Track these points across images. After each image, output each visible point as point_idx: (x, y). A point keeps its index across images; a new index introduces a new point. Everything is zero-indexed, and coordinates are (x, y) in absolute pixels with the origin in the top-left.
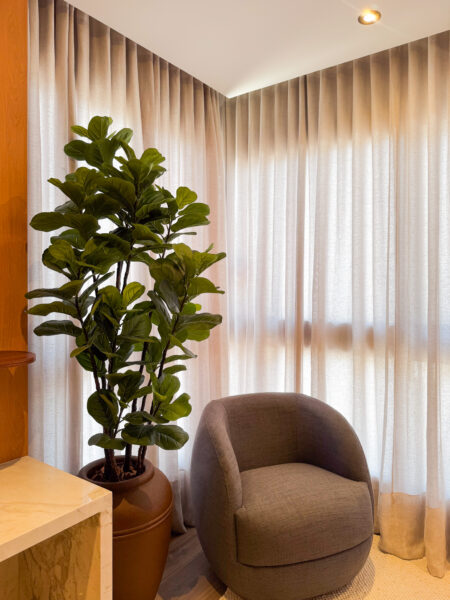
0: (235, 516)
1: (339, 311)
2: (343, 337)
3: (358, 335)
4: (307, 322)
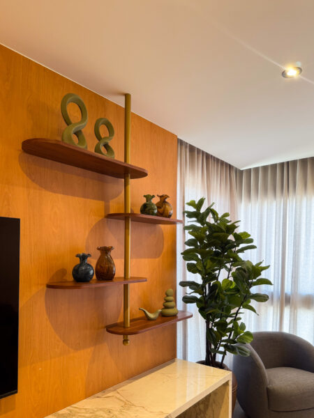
0: (267, 389)
4: (286, 294)
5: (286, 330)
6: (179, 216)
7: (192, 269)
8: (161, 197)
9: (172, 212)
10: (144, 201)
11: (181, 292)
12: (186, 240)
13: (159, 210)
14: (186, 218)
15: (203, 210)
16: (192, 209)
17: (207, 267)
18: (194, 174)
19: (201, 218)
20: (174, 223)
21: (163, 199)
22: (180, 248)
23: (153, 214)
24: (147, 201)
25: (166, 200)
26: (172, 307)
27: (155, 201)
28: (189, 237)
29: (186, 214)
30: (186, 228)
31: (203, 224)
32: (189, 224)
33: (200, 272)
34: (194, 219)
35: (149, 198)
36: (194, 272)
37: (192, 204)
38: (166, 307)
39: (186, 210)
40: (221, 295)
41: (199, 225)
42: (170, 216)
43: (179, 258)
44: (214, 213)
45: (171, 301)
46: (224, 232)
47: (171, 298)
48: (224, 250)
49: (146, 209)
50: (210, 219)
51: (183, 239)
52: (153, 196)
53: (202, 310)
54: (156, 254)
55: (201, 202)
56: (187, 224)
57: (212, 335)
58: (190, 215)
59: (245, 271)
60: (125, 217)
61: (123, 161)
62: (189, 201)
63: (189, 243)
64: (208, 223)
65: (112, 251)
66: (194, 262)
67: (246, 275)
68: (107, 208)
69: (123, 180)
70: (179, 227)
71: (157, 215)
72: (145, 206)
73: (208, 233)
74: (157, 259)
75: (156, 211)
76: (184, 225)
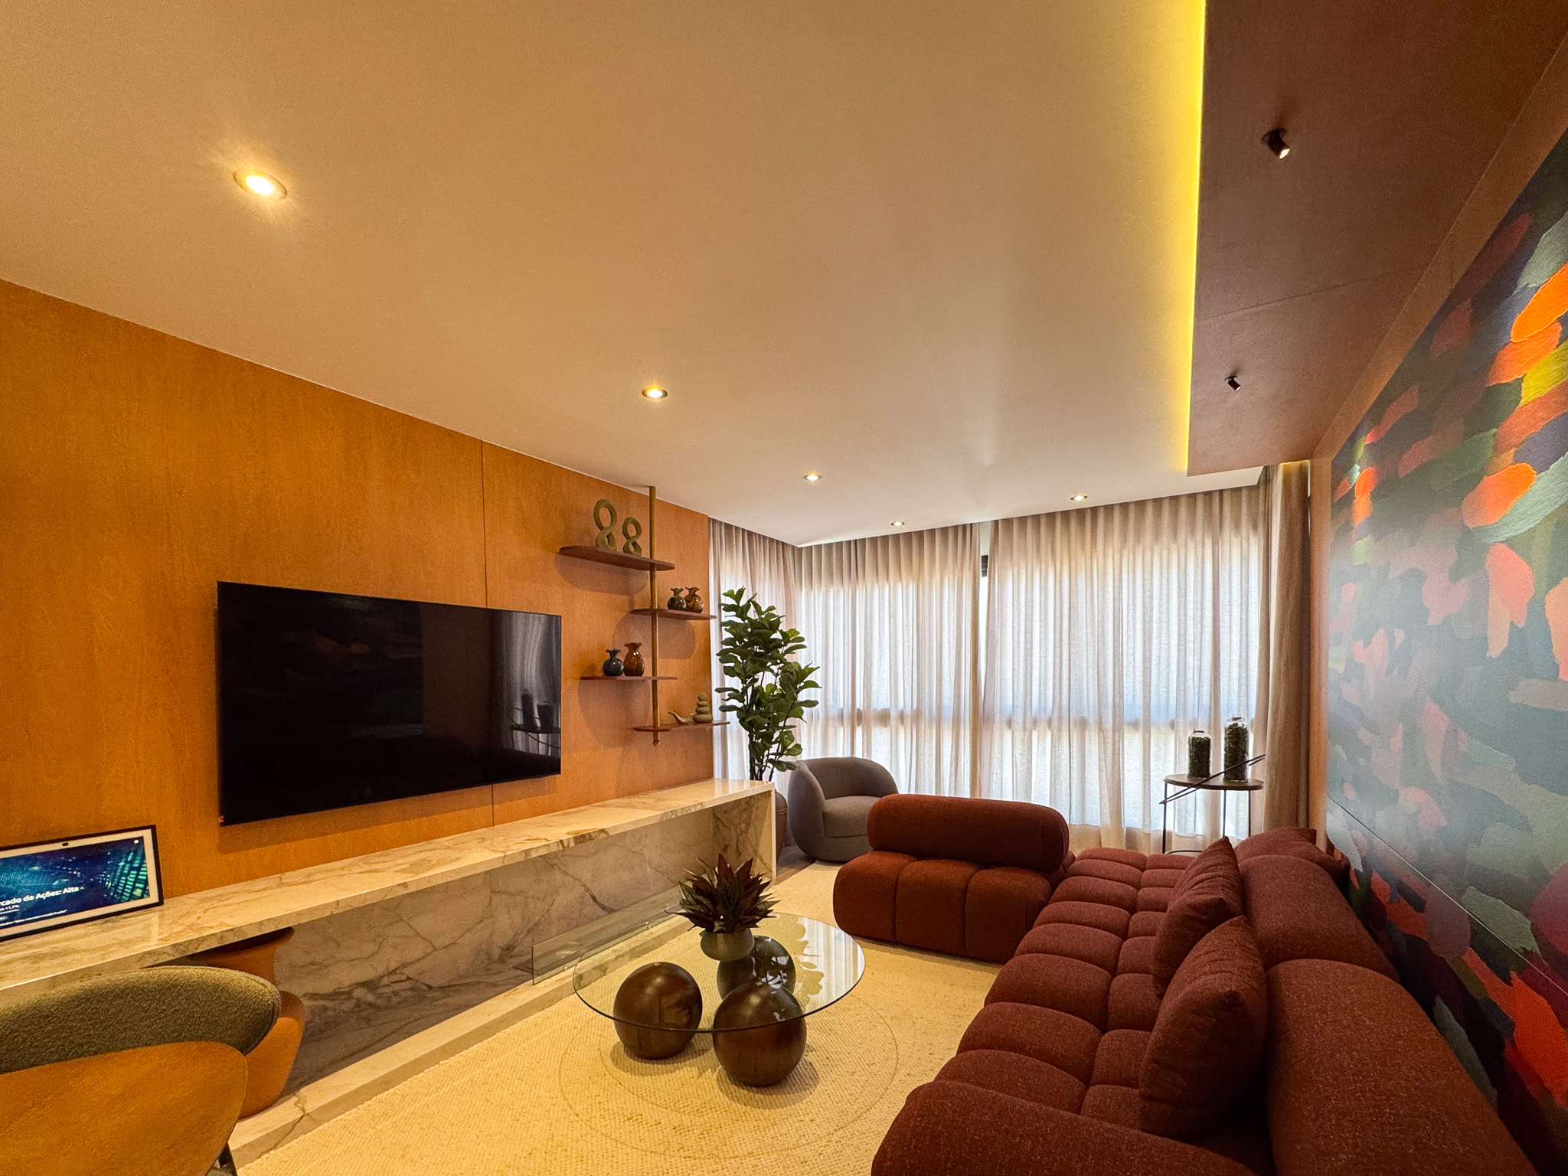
1: (881, 701)
2: (884, 718)
4: (859, 709)
5: (859, 755)
6: (713, 611)
7: (728, 671)
8: (690, 590)
9: (703, 606)
10: (672, 594)
11: (717, 700)
12: (724, 639)
13: (689, 604)
14: (723, 612)
15: (743, 602)
16: (731, 601)
17: (747, 670)
18: (732, 557)
19: (741, 612)
20: (708, 618)
21: (693, 592)
22: (715, 648)
23: (682, 609)
24: (675, 595)
25: (696, 593)
26: (706, 713)
27: (684, 594)
28: (727, 635)
29: (723, 607)
30: (722, 624)
31: (743, 620)
32: (727, 619)
33: (739, 675)
34: (734, 613)
35: (676, 591)
36: (732, 676)
37: (729, 594)
38: (700, 713)
39: (723, 602)
40: (763, 700)
41: (739, 620)
42: (700, 611)
43: (715, 660)
44: (757, 607)
45: (705, 706)
46: (767, 629)
47: (705, 703)
48: (768, 650)
49: (673, 603)
50: (752, 614)
51: (717, 638)
52: (682, 590)
53: (742, 721)
54: (686, 655)
55: (741, 592)
56: (724, 620)
57: (755, 750)
58: (728, 608)
59: (792, 674)
60: (652, 613)
61: (649, 557)
62: (726, 591)
63: (727, 642)
64: (749, 619)
65: (640, 647)
66: (732, 664)
67: (794, 678)
68: (632, 603)
69: (649, 572)
70: (714, 624)
71: (686, 610)
72: (672, 600)
73: (749, 630)
74: (687, 660)
75: (685, 606)
76: (720, 620)
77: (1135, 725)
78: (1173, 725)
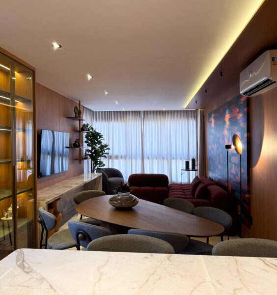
3: (120, 157)
4: (110, 155)
5: (110, 167)
7: (88, 145)
38: (86, 156)
43: (84, 142)
50: (91, 130)
53: (91, 158)
67: (103, 147)
77: (174, 159)
78: (181, 159)
